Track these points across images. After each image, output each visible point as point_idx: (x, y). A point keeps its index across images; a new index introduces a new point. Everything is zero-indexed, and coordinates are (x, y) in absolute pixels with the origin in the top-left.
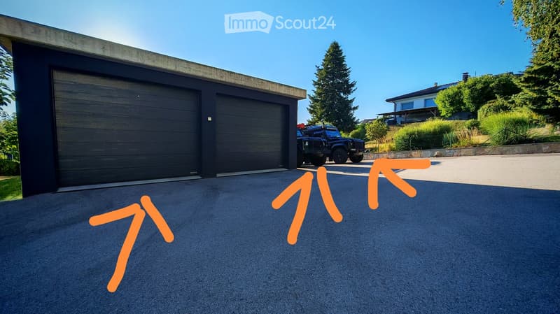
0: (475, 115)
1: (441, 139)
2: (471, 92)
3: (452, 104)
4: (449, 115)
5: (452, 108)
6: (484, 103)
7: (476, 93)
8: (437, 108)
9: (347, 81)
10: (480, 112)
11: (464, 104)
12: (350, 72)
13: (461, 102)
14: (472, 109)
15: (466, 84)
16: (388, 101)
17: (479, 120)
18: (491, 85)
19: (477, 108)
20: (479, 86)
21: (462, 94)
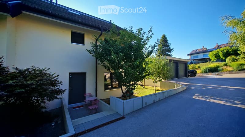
0: (225, 61)
1: (218, 69)
2: (223, 53)
3: (216, 57)
4: (215, 61)
5: (216, 58)
6: (228, 56)
7: (224, 53)
8: (209, 58)
9: (170, 48)
10: (227, 60)
11: (221, 57)
12: (170, 45)
13: (219, 56)
14: (224, 59)
15: (220, 50)
16: (188, 55)
17: (227, 62)
18: (230, 51)
19: (226, 58)
20: (225, 51)
21: (219, 54)
